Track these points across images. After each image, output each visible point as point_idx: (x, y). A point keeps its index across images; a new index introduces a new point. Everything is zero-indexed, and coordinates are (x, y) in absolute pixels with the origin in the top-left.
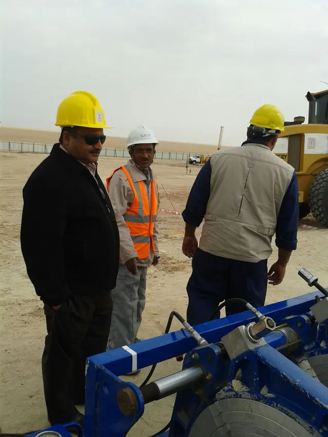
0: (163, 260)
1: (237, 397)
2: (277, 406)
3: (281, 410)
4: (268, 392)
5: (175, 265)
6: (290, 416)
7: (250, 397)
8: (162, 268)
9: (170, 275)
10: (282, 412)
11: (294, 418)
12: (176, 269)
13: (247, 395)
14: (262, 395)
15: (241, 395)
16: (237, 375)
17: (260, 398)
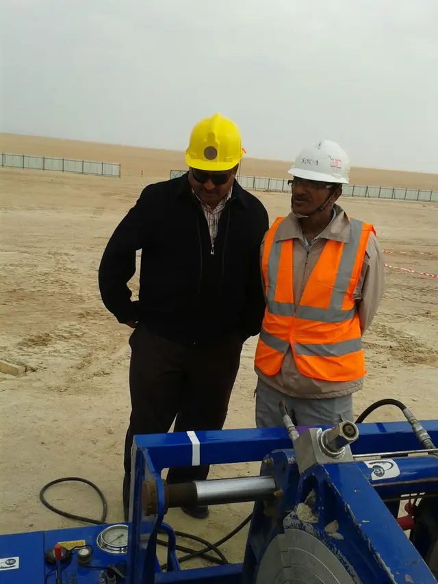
0: (407, 345)
1: (301, 529)
2: (337, 552)
3: (341, 560)
4: (338, 532)
5: (421, 355)
6: (349, 572)
7: (313, 532)
8: (400, 357)
9: (409, 368)
10: (341, 562)
11: (352, 576)
12: (421, 360)
13: (310, 528)
14: (325, 533)
15: (305, 527)
16: (308, 497)
17: (323, 536)
